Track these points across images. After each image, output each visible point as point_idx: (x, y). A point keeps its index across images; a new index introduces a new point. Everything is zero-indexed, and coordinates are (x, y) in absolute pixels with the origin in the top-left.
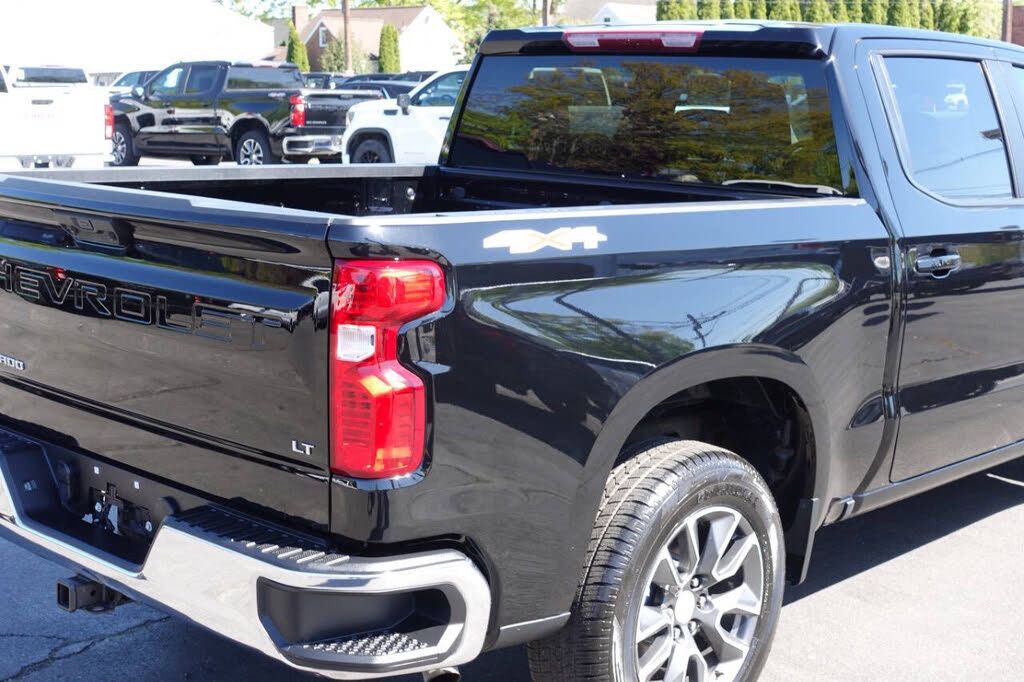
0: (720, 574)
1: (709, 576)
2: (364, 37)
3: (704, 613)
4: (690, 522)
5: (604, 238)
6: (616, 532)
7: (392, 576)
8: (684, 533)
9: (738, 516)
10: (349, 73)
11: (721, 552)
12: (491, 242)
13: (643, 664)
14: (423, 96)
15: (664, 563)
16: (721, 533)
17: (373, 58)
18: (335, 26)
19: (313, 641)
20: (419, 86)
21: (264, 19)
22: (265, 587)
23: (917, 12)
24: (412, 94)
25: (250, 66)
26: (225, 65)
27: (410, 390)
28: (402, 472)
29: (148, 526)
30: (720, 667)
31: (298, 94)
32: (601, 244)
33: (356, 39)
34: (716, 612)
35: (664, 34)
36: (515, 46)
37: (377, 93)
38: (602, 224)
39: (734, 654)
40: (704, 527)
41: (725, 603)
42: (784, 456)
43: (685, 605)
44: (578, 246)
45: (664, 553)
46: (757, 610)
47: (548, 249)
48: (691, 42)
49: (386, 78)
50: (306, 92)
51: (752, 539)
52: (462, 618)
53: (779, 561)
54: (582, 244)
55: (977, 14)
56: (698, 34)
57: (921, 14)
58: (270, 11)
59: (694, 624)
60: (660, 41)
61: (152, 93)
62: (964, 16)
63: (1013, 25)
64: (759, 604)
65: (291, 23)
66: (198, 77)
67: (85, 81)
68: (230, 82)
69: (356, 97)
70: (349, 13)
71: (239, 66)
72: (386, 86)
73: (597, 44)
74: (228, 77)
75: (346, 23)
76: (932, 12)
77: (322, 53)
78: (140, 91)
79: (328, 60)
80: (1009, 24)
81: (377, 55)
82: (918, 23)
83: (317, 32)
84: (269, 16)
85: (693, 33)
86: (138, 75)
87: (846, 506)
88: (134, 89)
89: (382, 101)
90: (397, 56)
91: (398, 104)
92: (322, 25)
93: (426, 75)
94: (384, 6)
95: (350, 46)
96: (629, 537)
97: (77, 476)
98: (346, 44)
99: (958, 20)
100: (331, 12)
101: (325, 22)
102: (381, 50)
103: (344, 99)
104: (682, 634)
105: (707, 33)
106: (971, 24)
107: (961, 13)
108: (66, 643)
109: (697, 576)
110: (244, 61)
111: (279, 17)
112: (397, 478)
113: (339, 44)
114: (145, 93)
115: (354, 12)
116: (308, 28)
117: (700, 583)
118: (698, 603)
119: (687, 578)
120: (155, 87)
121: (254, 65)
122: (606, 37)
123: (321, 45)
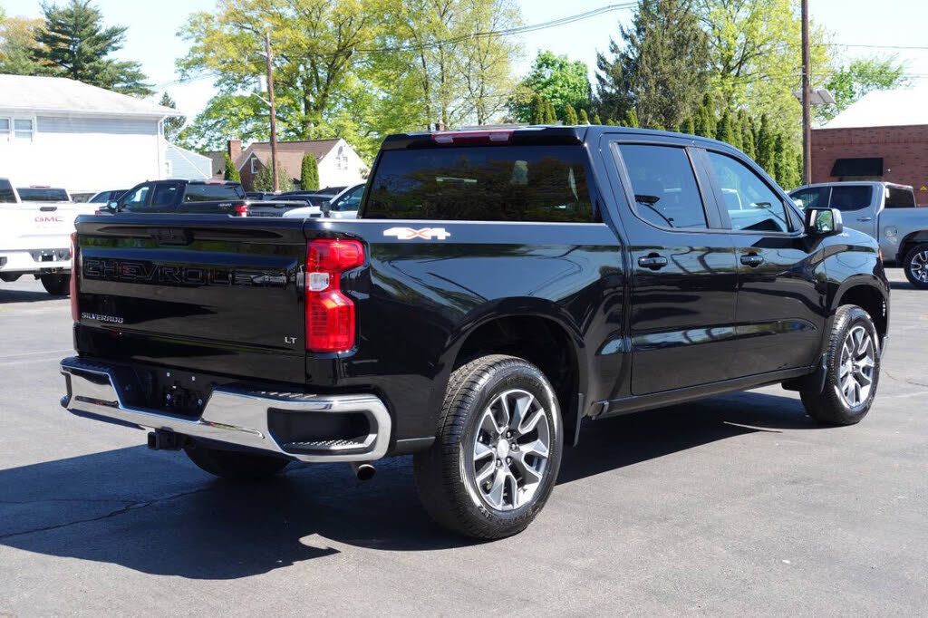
0: (524, 431)
1: (516, 430)
2: (289, 165)
3: (514, 454)
4: (503, 396)
5: (449, 235)
6: (460, 398)
7: (340, 404)
8: (499, 402)
9: (532, 397)
10: (278, 192)
11: (523, 416)
12: (388, 233)
13: (478, 474)
14: (340, 203)
15: (488, 416)
16: (523, 406)
17: (296, 182)
18: (264, 157)
19: (297, 441)
20: (335, 198)
21: (202, 152)
22: (272, 413)
23: (740, 136)
24: (331, 202)
25: (202, 183)
26: (184, 183)
27: (347, 308)
28: (343, 350)
29: (200, 402)
30: (526, 487)
31: (242, 204)
32: (447, 237)
33: (282, 167)
34: (522, 453)
35: (491, 133)
36: (404, 144)
37: (304, 202)
38: (447, 228)
39: (534, 479)
40: (512, 401)
41: (526, 449)
42: (562, 371)
43: (503, 447)
44: (434, 238)
45: (488, 412)
46: (546, 454)
47: (418, 238)
48: (506, 137)
49: (308, 193)
50: (248, 202)
51: (541, 412)
52: (376, 431)
53: (558, 426)
54: (436, 237)
55: (789, 138)
56: (510, 133)
57: (743, 139)
58: (207, 145)
59: (509, 459)
60: (488, 138)
61: (124, 207)
62: (779, 138)
63: (812, 145)
64: (548, 451)
65: (227, 155)
66: (161, 193)
67: (68, 200)
68: (187, 196)
69: (287, 206)
70: (276, 145)
71: (195, 183)
72: (309, 198)
73: (452, 141)
74: (186, 192)
75: (273, 153)
76: (752, 137)
77: (253, 179)
78: (114, 205)
79: (259, 184)
80: (809, 144)
81: (299, 179)
82: (741, 146)
83: (250, 160)
84: (207, 150)
85: (507, 133)
86: (109, 194)
87: (603, 405)
88: (110, 203)
89: (308, 208)
90: (317, 180)
91: (321, 210)
92: (253, 156)
93: (341, 189)
94: (304, 140)
95: (277, 172)
96: (467, 400)
97: (155, 380)
98: (274, 170)
99: (774, 143)
100: (260, 145)
101: (257, 153)
102: (303, 175)
103: (278, 208)
104: (501, 464)
105: (515, 132)
106: (784, 146)
107: (776, 138)
108: (135, 503)
109: (509, 431)
110: (198, 179)
111: (215, 149)
112: (340, 353)
113: (268, 171)
114: (118, 206)
115: (281, 145)
116: (241, 158)
117: (512, 435)
118: (511, 448)
119: (502, 430)
120: (126, 202)
121: (207, 182)
122: (457, 136)
123: (253, 172)
